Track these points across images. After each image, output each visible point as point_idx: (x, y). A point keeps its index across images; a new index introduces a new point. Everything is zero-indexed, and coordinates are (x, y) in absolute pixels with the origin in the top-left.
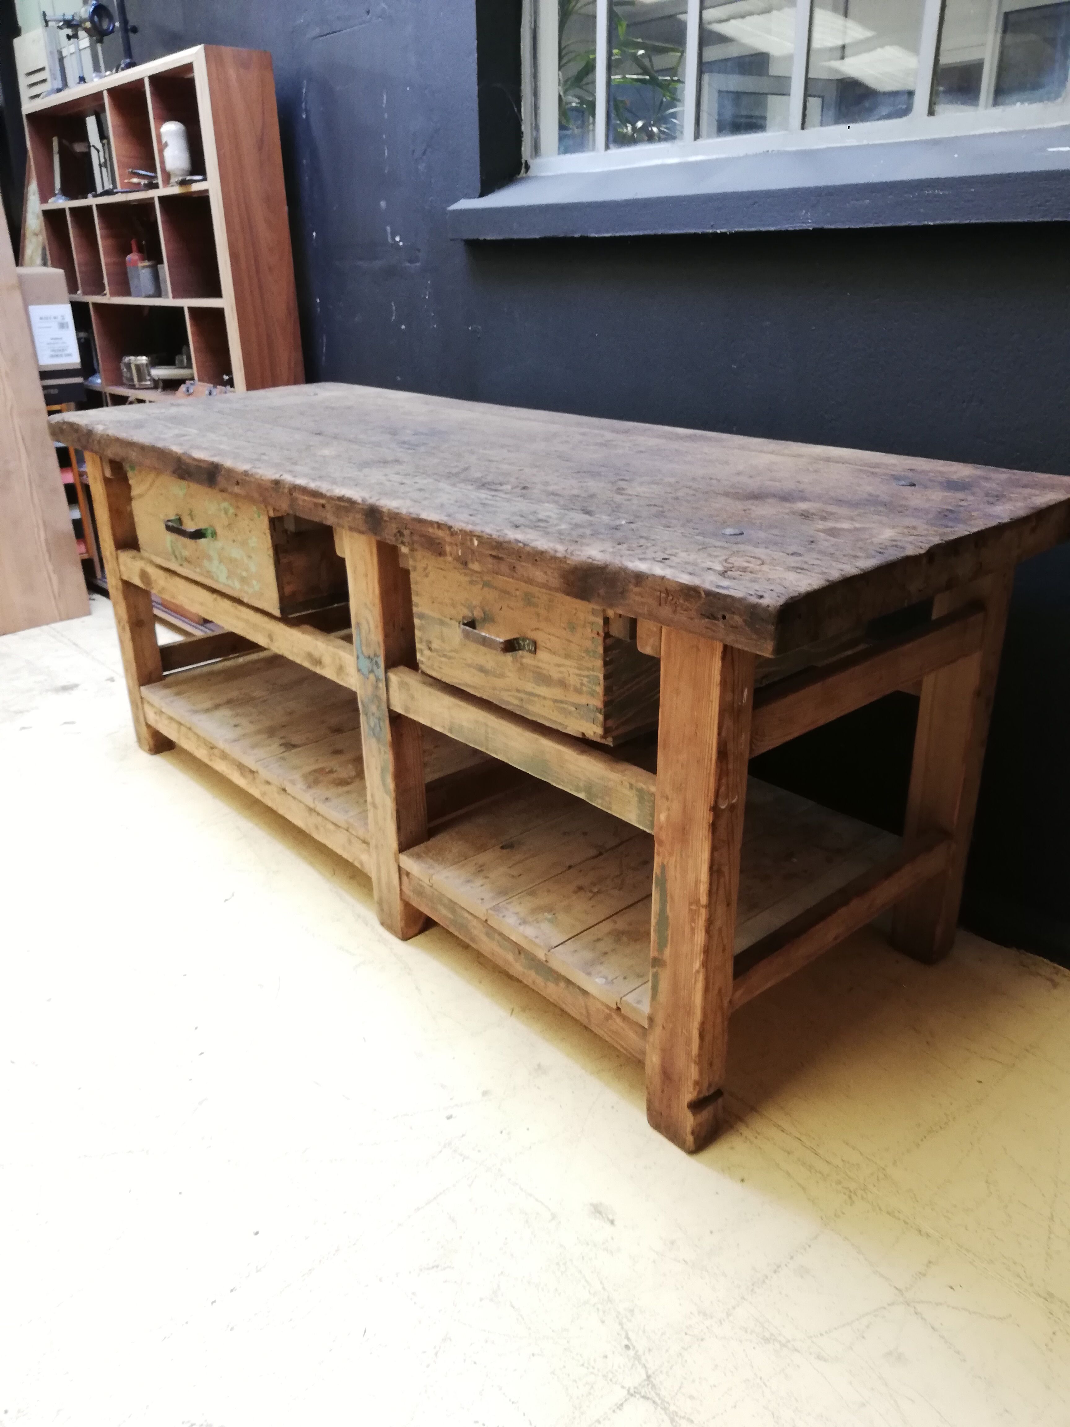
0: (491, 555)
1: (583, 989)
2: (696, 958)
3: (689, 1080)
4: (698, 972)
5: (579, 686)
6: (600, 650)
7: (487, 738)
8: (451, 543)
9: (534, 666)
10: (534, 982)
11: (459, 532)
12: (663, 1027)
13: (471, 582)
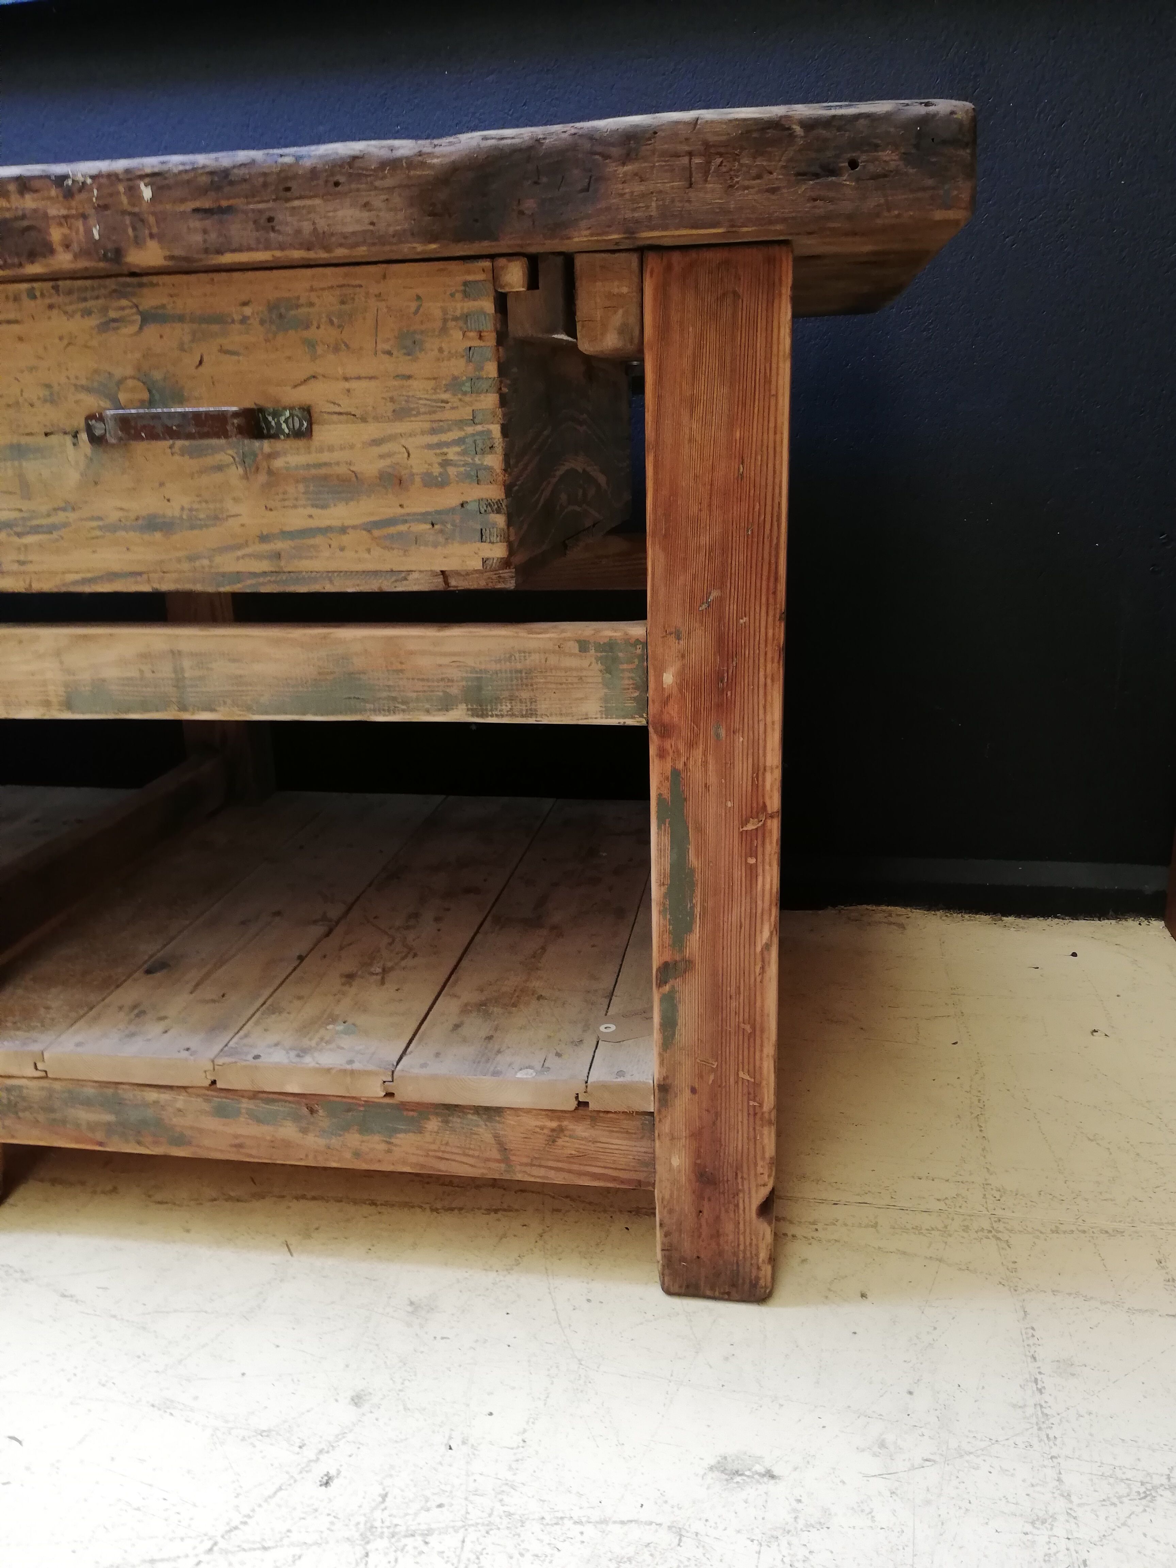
0: (196, 210)
1: (487, 1109)
2: (762, 923)
3: (760, 1163)
4: (767, 946)
5: (436, 470)
6: (491, 369)
7: (179, 682)
8: (66, 217)
9: (308, 466)
10: (357, 1154)
11: (89, 181)
12: (693, 1091)
13: (108, 325)
